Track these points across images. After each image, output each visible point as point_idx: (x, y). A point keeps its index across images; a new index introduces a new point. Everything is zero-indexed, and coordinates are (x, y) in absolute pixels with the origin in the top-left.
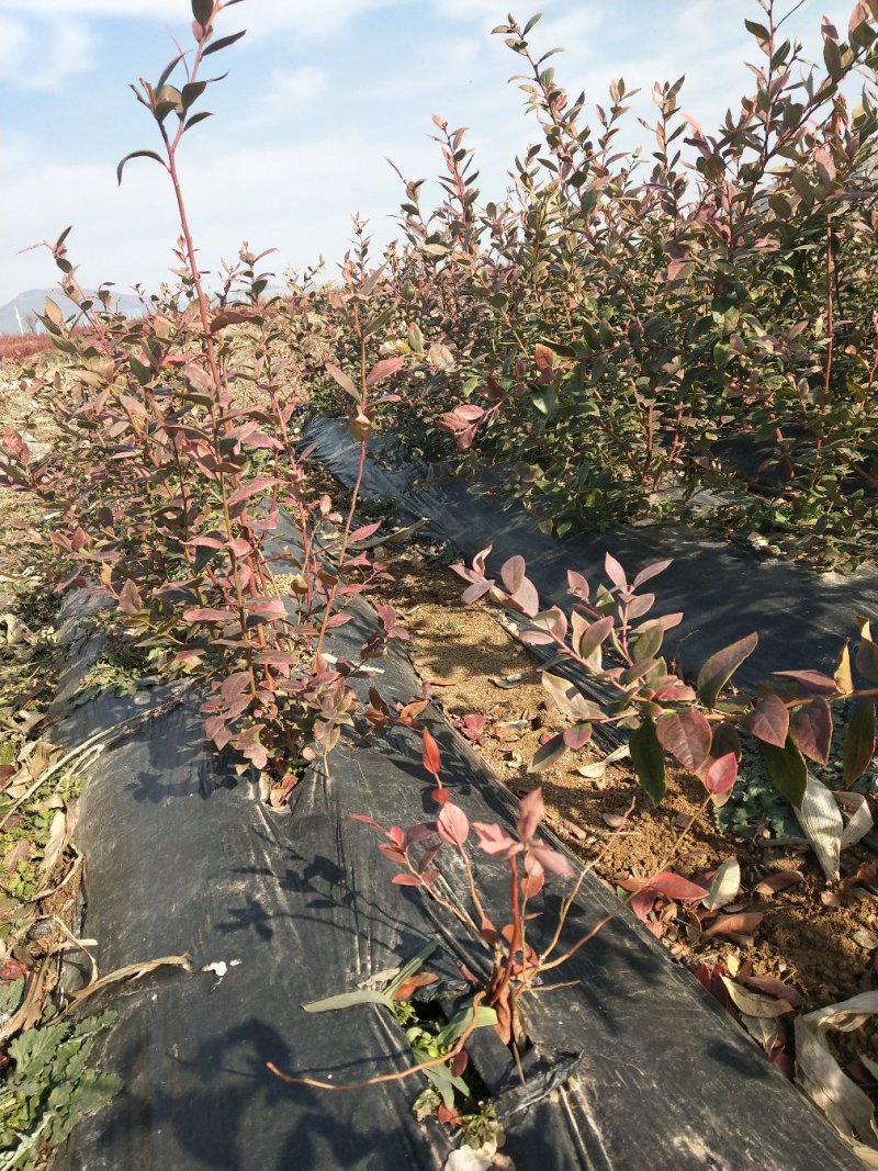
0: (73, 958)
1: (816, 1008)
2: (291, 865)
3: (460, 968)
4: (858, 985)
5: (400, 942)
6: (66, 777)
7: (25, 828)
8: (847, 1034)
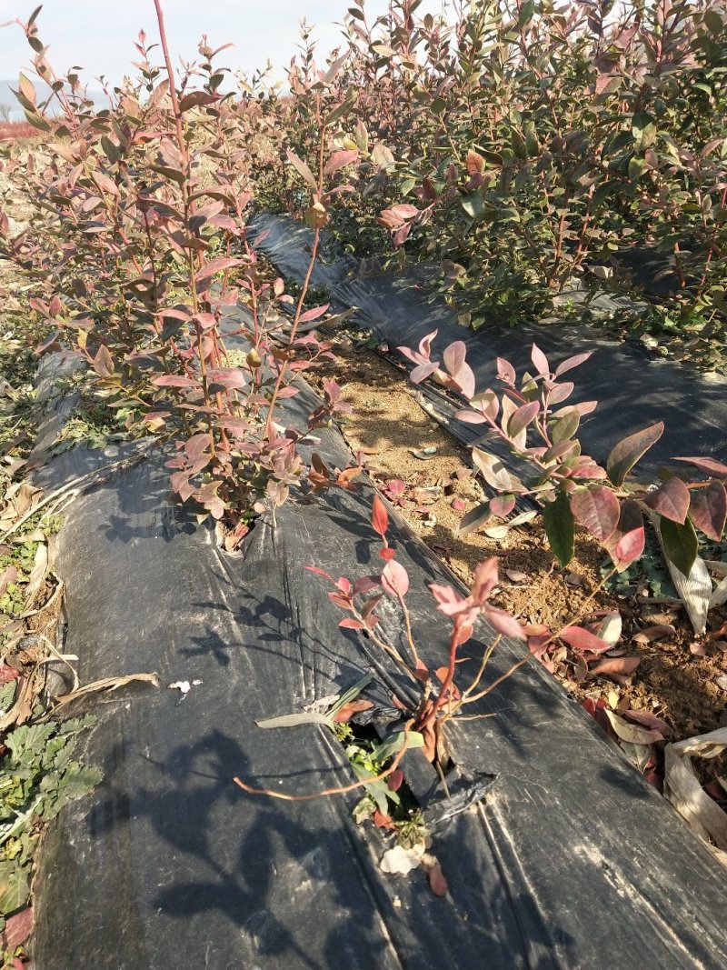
0: (57, 667)
1: (682, 739)
2: (244, 602)
3: (391, 698)
4: (718, 721)
5: (339, 673)
6: (47, 516)
7: (12, 556)
8: (707, 761)
